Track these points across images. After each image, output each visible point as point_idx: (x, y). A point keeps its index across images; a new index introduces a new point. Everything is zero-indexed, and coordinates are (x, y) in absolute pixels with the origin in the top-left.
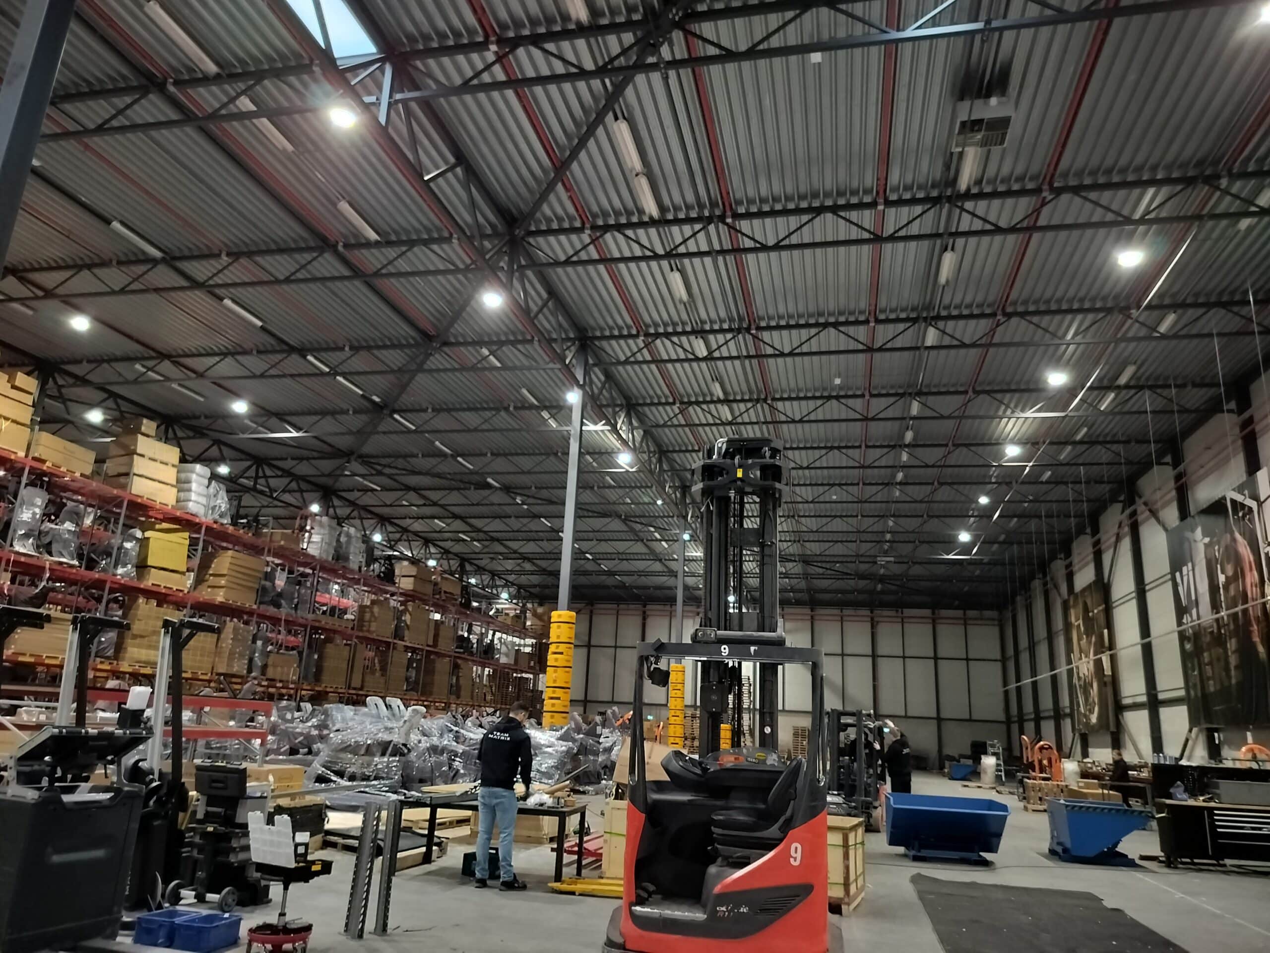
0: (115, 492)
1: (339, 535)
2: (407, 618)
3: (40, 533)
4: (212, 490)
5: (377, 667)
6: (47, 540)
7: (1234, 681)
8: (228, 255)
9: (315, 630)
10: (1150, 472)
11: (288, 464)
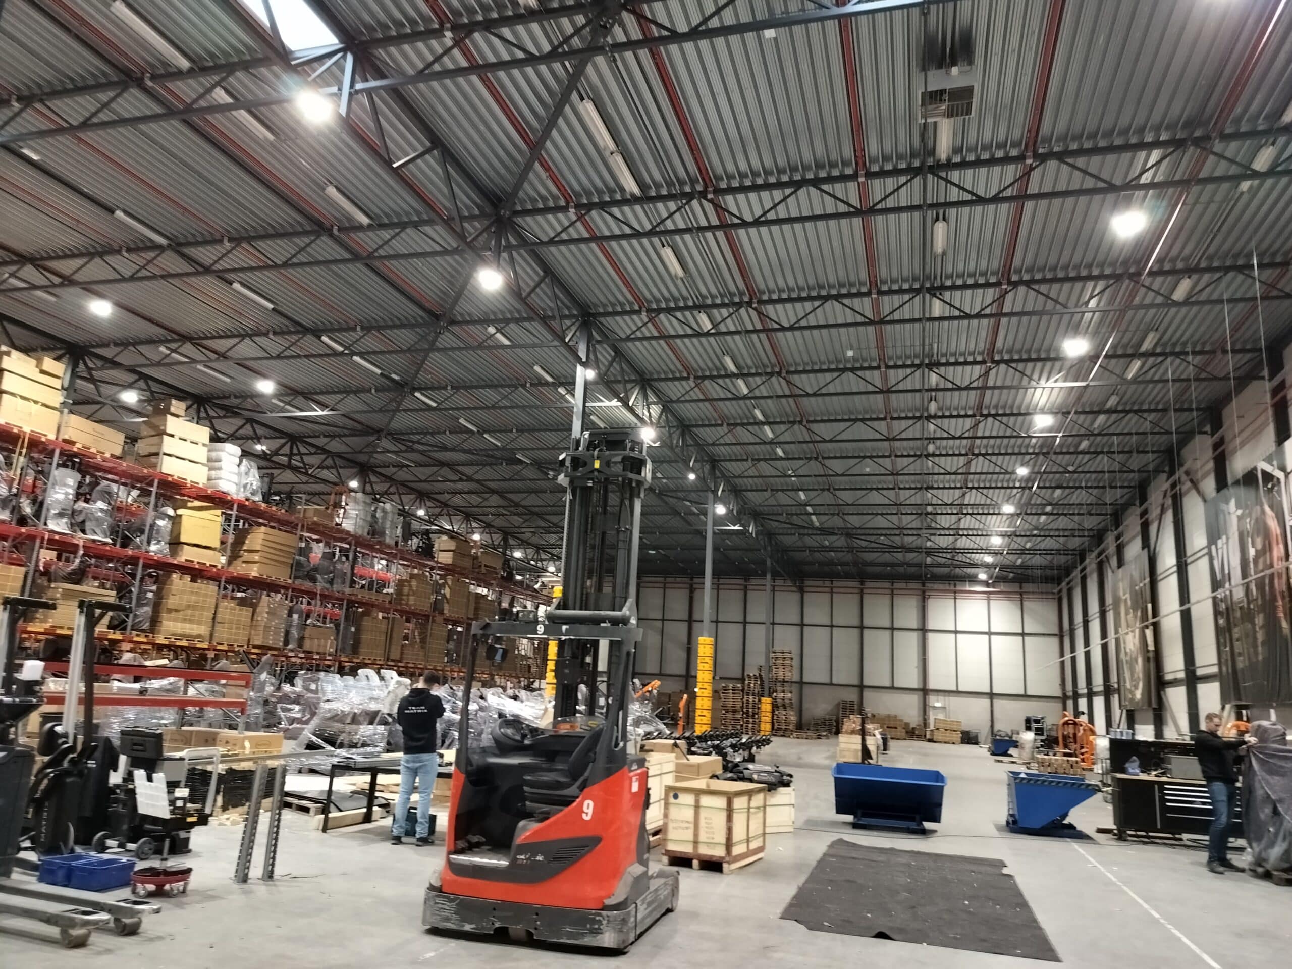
0: (145, 471)
1: (375, 511)
2: (447, 591)
3: (74, 512)
4: (243, 469)
5: (418, 640)
6: (80, 519)
7: (1260, 657)
8: (230, 240)
9: (351, 604)
10: (1192, 443)
11: (321, 441)
